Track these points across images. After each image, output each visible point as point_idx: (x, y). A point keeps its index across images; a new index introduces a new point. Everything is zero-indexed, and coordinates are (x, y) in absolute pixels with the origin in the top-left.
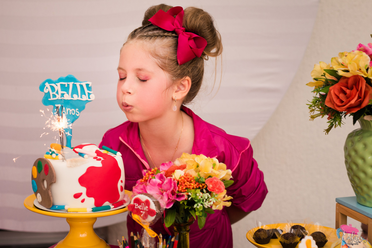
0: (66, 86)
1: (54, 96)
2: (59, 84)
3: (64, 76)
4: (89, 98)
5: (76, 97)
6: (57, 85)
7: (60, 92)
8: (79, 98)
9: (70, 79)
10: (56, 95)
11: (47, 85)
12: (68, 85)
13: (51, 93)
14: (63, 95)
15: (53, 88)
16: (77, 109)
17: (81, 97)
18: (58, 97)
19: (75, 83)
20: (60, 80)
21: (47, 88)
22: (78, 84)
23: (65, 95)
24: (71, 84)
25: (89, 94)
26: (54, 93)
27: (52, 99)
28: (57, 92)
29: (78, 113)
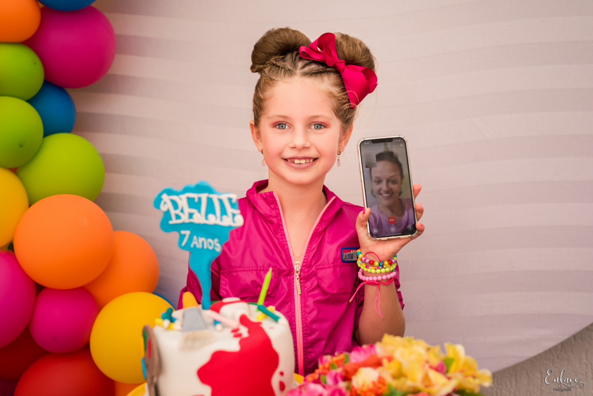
0: (196, 200)
1: (178, 217)
2: (184, 197)
3: (193, 184)
4: (234, 222)
5: (212, 220)
6: (181, 199)
7: (187, 210)
8: (218, 222)
9: (201, 188)
10: (181, 214)
11: (165, 197)
12: (200, 199)
13: (173, 212)
14: (191, 215)
15: (175, 205)
16: (216, 240)
17: (221, 220)
18: (185, 218)
19: (211, 196)
20: (187, 190)
21: (165, 203)
22: (215, 197)
23: (194, 216)
24: (204, 196)
25: (234, 215)
26: (178, 212)
27: (174, 221)
28: (182, 211)
29: (217, 247)
